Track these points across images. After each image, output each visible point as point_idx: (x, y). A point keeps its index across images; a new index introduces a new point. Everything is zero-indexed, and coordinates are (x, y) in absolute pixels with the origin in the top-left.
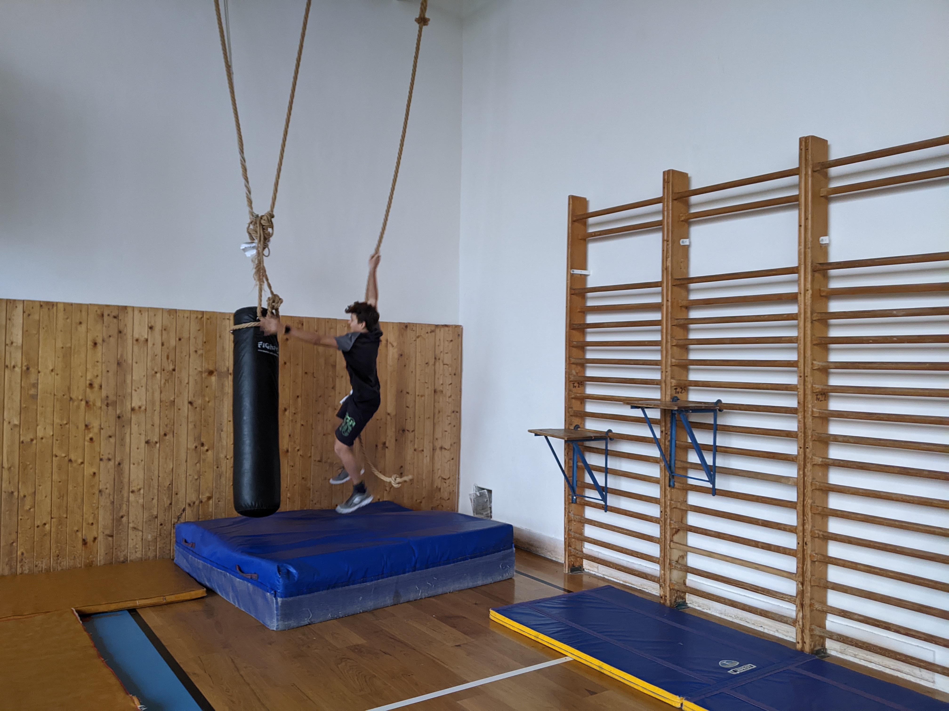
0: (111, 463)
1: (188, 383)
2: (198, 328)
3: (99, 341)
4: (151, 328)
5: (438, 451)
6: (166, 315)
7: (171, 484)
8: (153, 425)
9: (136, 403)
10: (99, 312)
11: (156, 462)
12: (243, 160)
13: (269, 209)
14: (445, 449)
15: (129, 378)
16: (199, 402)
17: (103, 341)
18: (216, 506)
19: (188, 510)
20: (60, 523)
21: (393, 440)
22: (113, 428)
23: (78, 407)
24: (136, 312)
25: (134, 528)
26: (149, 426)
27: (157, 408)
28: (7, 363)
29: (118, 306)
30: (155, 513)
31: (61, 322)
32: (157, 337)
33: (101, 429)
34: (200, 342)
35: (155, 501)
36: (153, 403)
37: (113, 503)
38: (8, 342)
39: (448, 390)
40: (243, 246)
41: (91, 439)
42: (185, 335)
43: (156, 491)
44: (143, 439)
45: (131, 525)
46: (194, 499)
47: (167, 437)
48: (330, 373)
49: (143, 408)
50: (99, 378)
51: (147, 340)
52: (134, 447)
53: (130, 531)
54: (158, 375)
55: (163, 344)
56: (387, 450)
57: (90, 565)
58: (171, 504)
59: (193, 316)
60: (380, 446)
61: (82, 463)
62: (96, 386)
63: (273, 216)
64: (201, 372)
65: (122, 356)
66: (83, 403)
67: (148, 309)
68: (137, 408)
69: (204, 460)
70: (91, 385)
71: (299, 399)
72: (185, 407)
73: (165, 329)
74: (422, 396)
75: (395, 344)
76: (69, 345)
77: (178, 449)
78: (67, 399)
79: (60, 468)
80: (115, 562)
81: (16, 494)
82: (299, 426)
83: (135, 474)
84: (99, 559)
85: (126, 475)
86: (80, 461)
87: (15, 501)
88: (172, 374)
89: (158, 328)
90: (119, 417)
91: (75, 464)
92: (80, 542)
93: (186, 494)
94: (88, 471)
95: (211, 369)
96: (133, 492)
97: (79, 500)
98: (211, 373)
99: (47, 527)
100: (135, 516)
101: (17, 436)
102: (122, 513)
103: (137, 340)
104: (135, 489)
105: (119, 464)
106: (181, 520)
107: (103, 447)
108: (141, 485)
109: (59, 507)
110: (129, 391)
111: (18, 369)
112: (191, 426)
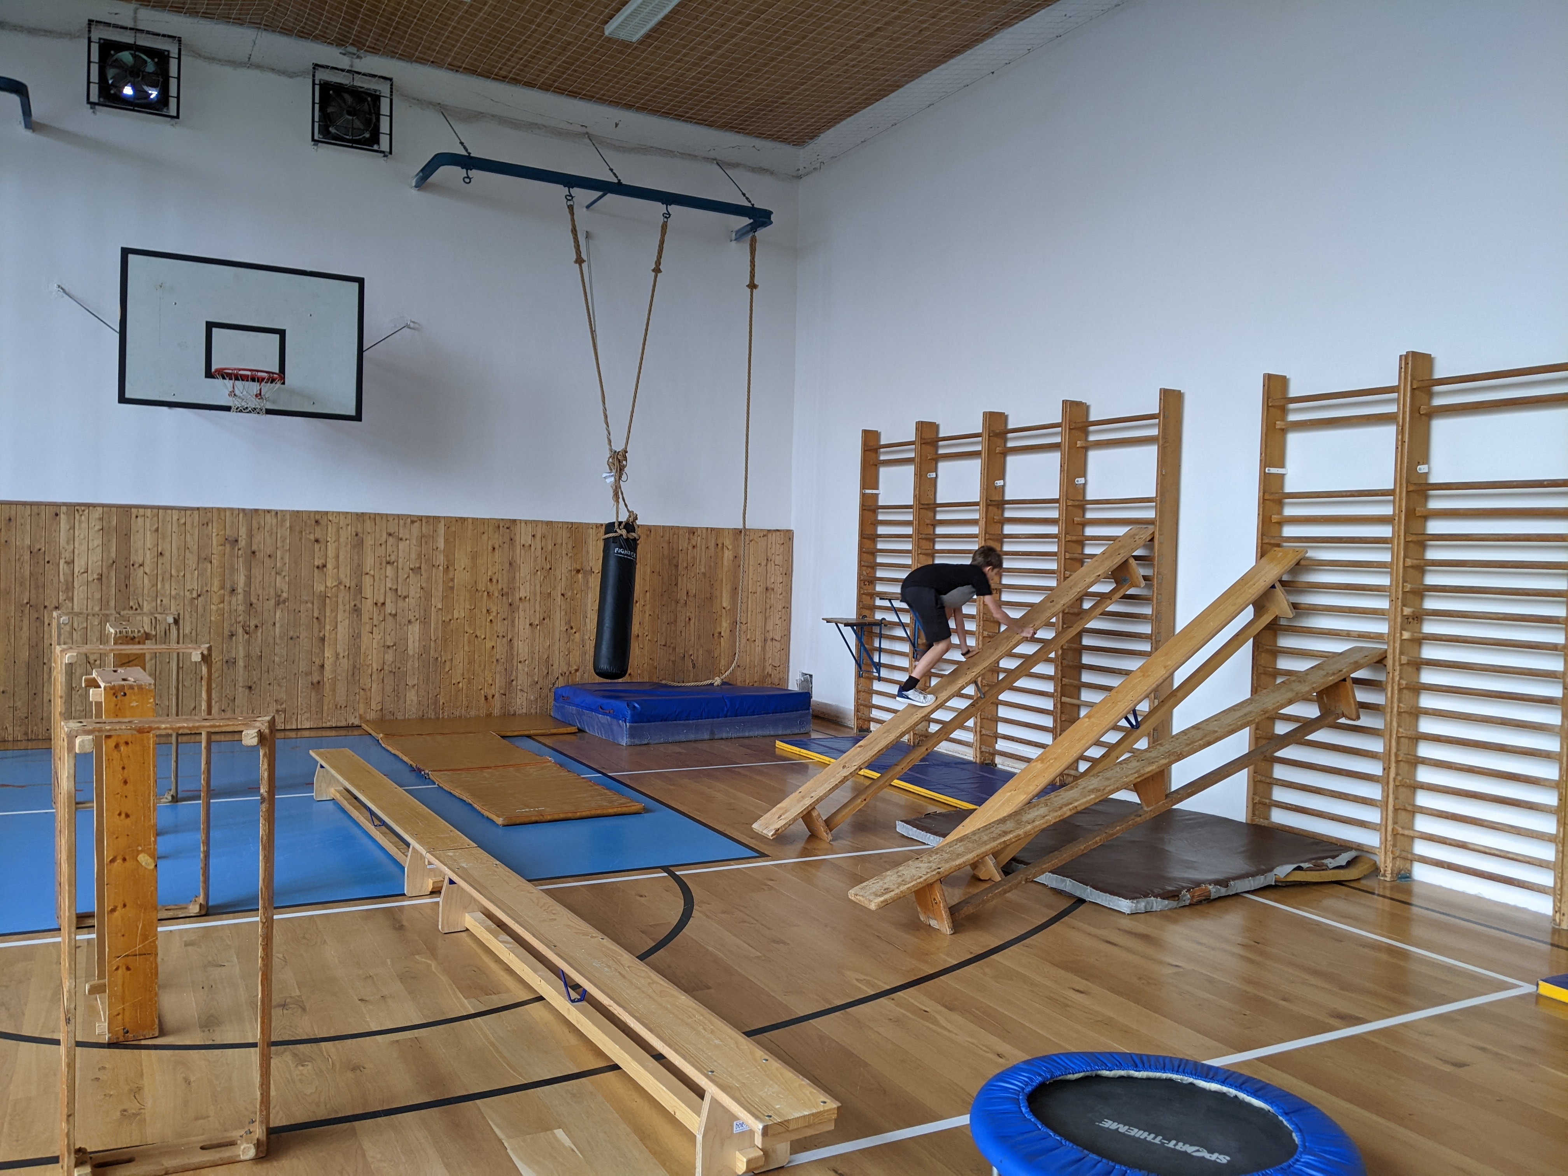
0: (505, 639)
1: (561, 579)
2: (569, 535)
3: (497, 546)
4: (534, 536)
5: (769, 642)
6: (544, 526)
7: (548, 657)
8: (535, 612)
9: (522, 595)
10: (496, 525)
11: (537, 640)
12: (605, 409)
13: (624, 447)
14: (776, 640)
15: (517, 574)
16: (569, 594)
17: (500, 546)
18: (582, 677)
19: (561, 679)
20: (470, 682)
21: (728, 630)
22: (506, 613)
23: (482, 596)
24: (523, 524)
25: (521, 690)
26: (532, 612)
27: (538, 599)
28: (434, 563)
29: (510, 520)
30: (536, 680)
31: (470, 532)
32: (537, 543)
33: (498, 613)
34: (570, 547)
35: (536, 670)
36: (535, 595)
37: (506, 670)
38: (435, 547)
39: (779, 589)
40: (604, 475)
41: (491, 621)
42: (558, 542)
43: (537, 663)
44: (528, 622)
45: (519, 687)
46: (565, 671)
47: (545, 621)
48: (674, 572)
49: (528, 598)
50: (497, 574)
51: (530, 546)
52: (521, 627)
53: (518, 692)
54: (539, 573)
55: (542, 549)
56: (722, 639)
57: (489, 715)
58: (548, 673)
59: (565, 527)
60: (716, 635)
61: (485, 638)
62: (494, 581)
63: (626, 452)
64: (571, 570)
65: (512, 558)
66: (486, 593)
67: (531, 522)
68: (523, 598)
69: (573, 640)
70: (491, 580)
71: (648, 594)
72: (559, 598)
73: (544, 537)
74: (754, 593)
75: (730, 547)
76: (475, 550)
77: (553, 631)
78: (474, 590)
79: (469, 642)
80: (508, 715)
81: (439, 659)
82: (647, 615)
83: (522, 648)
84: (496, 712)
85: (516, 649)
86: (483, 637)
87: (439, 664)
88: (549, 572)
89: (538, 536)
90: (510, 605)
91: (479, 639)
92: (483, 698)
93: (559, 666)
94: (489, 645)
95: (578, 568)
96: (520, 662)
97: (483, 667)
98: (578, 571)
99: (460, 685)
100: (522, 680)
101: (440, 616)
102: (512, 678)
103: (523, 546)
104: (522, 660)
105: (511, 640)
106: (556, 686)
107: (500, 627)
108: (526, 657)
109: (468, 671)
110: (518, 584)
111: (441, 568)
112: (563, 613)
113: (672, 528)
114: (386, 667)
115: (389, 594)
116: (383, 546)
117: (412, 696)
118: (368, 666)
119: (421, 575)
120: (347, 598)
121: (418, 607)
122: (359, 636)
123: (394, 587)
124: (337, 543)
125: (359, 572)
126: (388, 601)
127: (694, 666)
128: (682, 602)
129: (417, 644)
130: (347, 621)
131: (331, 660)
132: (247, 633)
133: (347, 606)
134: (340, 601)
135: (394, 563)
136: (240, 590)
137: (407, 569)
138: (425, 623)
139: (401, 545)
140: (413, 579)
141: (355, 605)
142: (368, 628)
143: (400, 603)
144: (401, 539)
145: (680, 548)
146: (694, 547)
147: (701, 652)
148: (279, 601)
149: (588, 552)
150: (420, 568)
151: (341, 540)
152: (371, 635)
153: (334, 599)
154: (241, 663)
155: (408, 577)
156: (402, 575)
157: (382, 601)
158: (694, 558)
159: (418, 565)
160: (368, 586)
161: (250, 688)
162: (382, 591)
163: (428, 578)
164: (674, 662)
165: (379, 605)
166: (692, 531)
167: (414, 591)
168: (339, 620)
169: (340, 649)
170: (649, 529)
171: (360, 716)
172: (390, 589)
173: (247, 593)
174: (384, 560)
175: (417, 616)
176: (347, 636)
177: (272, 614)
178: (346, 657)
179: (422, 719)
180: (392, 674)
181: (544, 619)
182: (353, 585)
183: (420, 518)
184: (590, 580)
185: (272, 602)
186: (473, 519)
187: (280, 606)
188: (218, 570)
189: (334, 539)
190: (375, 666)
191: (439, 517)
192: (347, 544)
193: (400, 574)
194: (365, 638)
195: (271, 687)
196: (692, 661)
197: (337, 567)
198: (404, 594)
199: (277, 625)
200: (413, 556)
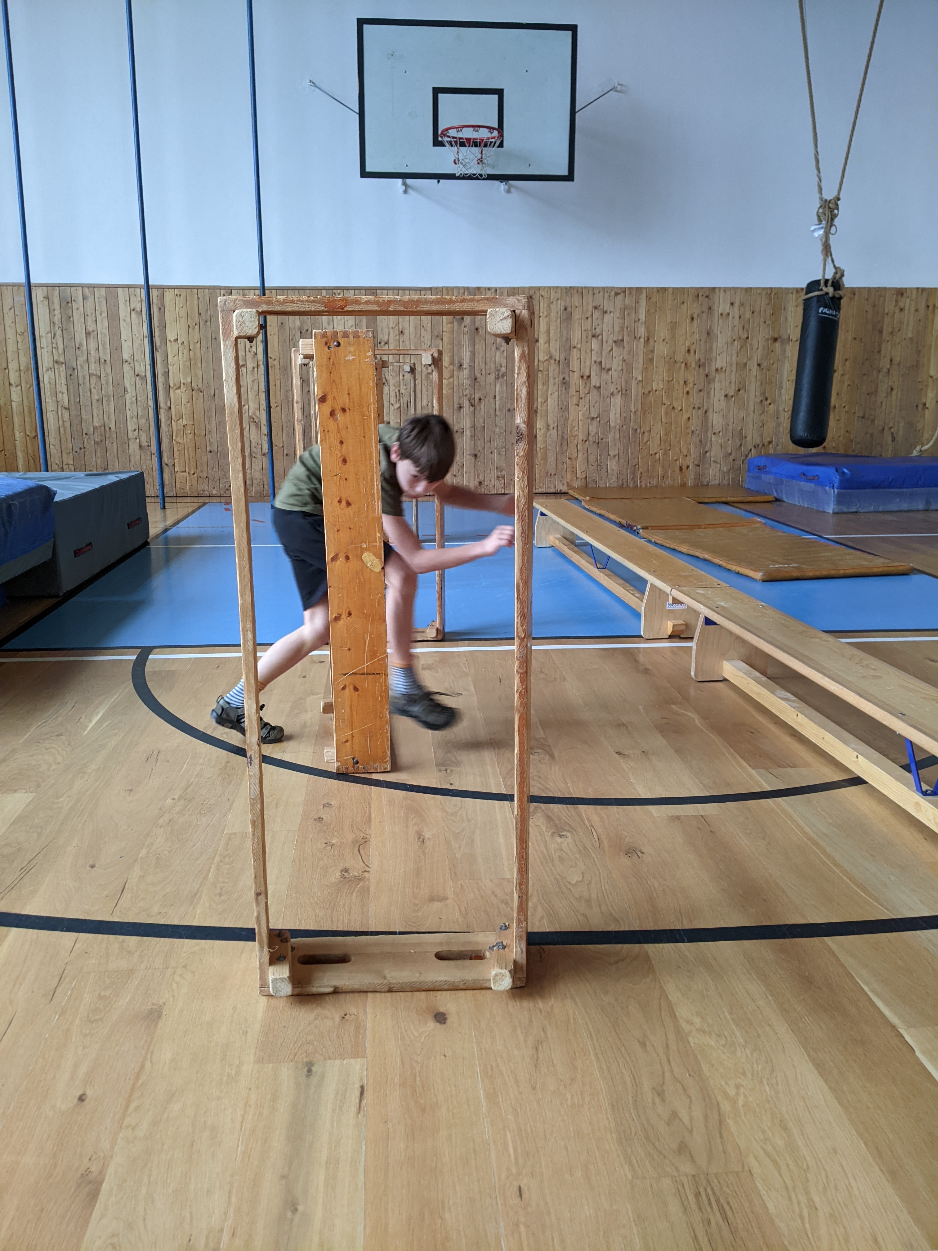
0: (700, 411)
1: (757, 349)
2: (767, 302)
3: (695, 316)
4: (732, 304)
6: (743, 293)
7: (742, 429)
8: (730, 382)
9: (719, 365)
10: (696, 293)
11: (731, 411)
13: (836, 193)
15: (715, 345)
16: (765, 364)
17: (698, 316)
18: (775, 450)
19: (753, 451)
20: (665, 454)
21: (933, 402)
22: (703, 384)
23: (680, 368)
24: (722, 292)
25: (715, 462)
26: (727, 383)
27: (734, 368)
28: (636, 335)
29: (709, 288)
30: (730, 451)
31: (670, 302)
32: (735, 312)
33: (694, 385)
34: (768, 313)
35: (730, 442)
36: (731, 365)
37: (700, 441)
38: (636, 319)
40: (813, 228)
41: (688, 392)
42: (757, 309)
43: (731, 434)
44: (723, 394)
45: (712, 459)
46: (758, 442)
47: (741, 393)
48: (877, 338)
49: (724, 369)
50: (694, 345)
51: (728, 314)
52: (716, 399)
53: (712, 463)
54: (736, 342)
55: (740, 317)
56: (926, 410)
57: (684, 484)
58: (741, 445)
59: (764, 293)
60: (921, 406)
61: (681, 410)
62: (692, 351)
63: (839, 199)
64: (768, 339)
65: (710, 327)
66: (683, 365)
67: (730, 289)
68: (720, 369)
69: (767, 412)
70: (689, 351)
71: (848, 362)
72: (755, 368)
73: (742, 304)
76: (675, 320)
77: (748, 403)
78: (672, 361)
79: (666, 413)
80: (700, 485)
81: (638, 430)
82: (846, 385)
83: (717, 420)
84: (690, 482)
85: (710, 420)
86: (680, 408)
87: (638, 435)
88: (746, 342)
89: (737, 305)
90: (707, 376)
91: (676, 411)
92: (678, 468)
93: (752, 437)
94: (685, 416)
95: (776, 336)
96: (714, 434)
97: (678, 437)
98: (775, 340)
99: (657, 455)
100: (715, 452)
101: (640, 389)
102: (706, 449)
103: (722, 314)
104: (716, 431)
105: (706, 412)
106: (749, 457)
107: (695, 399)
108: (720, 429)
109: (665, 442)
110: (715, 355)
111: (642, 340)
112: (758, 384)
113: (878, 289)
114: (590, 438)
115: (594, 367)
116: (589, 320)
117: (613, 465)
118: (575, 437)
119: (624, 348)
120: (557, 371)
121: (620, 379)
122: (567, 409)
123: (599, 360)
124: (548, 318)
125: (567, 347)
126: (593, 374)
127: (893, 439)
128: (885, 370)
129: (618, 416)
130: (557, 393)
131: (542, 431)
132: (472, 406)
133: (557, 380)
134: (551, 375)
135: (599, 335)
136: (466, 365)
137: (610, 342)
138: (626, 395)
139: (607, 318)
140: (616, 351)
141: (564, 379)
142: (575, 400)
143: (604, 376)
144: (606, 312)
145: (886, 311)
146: (901, 310)
147: (902, 425)
148: (498, 375)
149: (786, 318)
150: (622, 340)
151: (552, 315)
152: (577, 407)
153: (546, 373)
154: (468, 433)
155: (612, 350)
156: (605, 347)
157: (587, 373)
158: (901, 323)
159: (620, 338)
160: (576, 359)
161: (476, 456)
162: (588, 363)
163: (630, 351)
164: (872, 435)
165: (585, 378)
166: (901, 292)
167: (616, 364)
168: (549, 393)
169: (550, 421)
170: (853, 291)
171: (567, 482)
172: (595, 362)
173: (472, 368)
174: (590, 333)
175: (619, 389)
176: (556, 409)
177: (493, 387)
178: (555, 428)
179: (621, 487)
180: (595, 444)
181: (739, 390)
182: (562, 358)
183: (624, 290)
184: (787, 349)
185: (493, 376)
186: (674, 288)
187: (500, 380)
188: (449, 346)
189: (545, 314)
190: (581, 438)
191: (641, 288)
192: (557, 318)
193: (604, 347)
194: (572, 409)
195: (493, 454)
196: (892, 434)
197: (548, 342)
198: (608, 366)
199: (497, 398)
200: (617, 328)
